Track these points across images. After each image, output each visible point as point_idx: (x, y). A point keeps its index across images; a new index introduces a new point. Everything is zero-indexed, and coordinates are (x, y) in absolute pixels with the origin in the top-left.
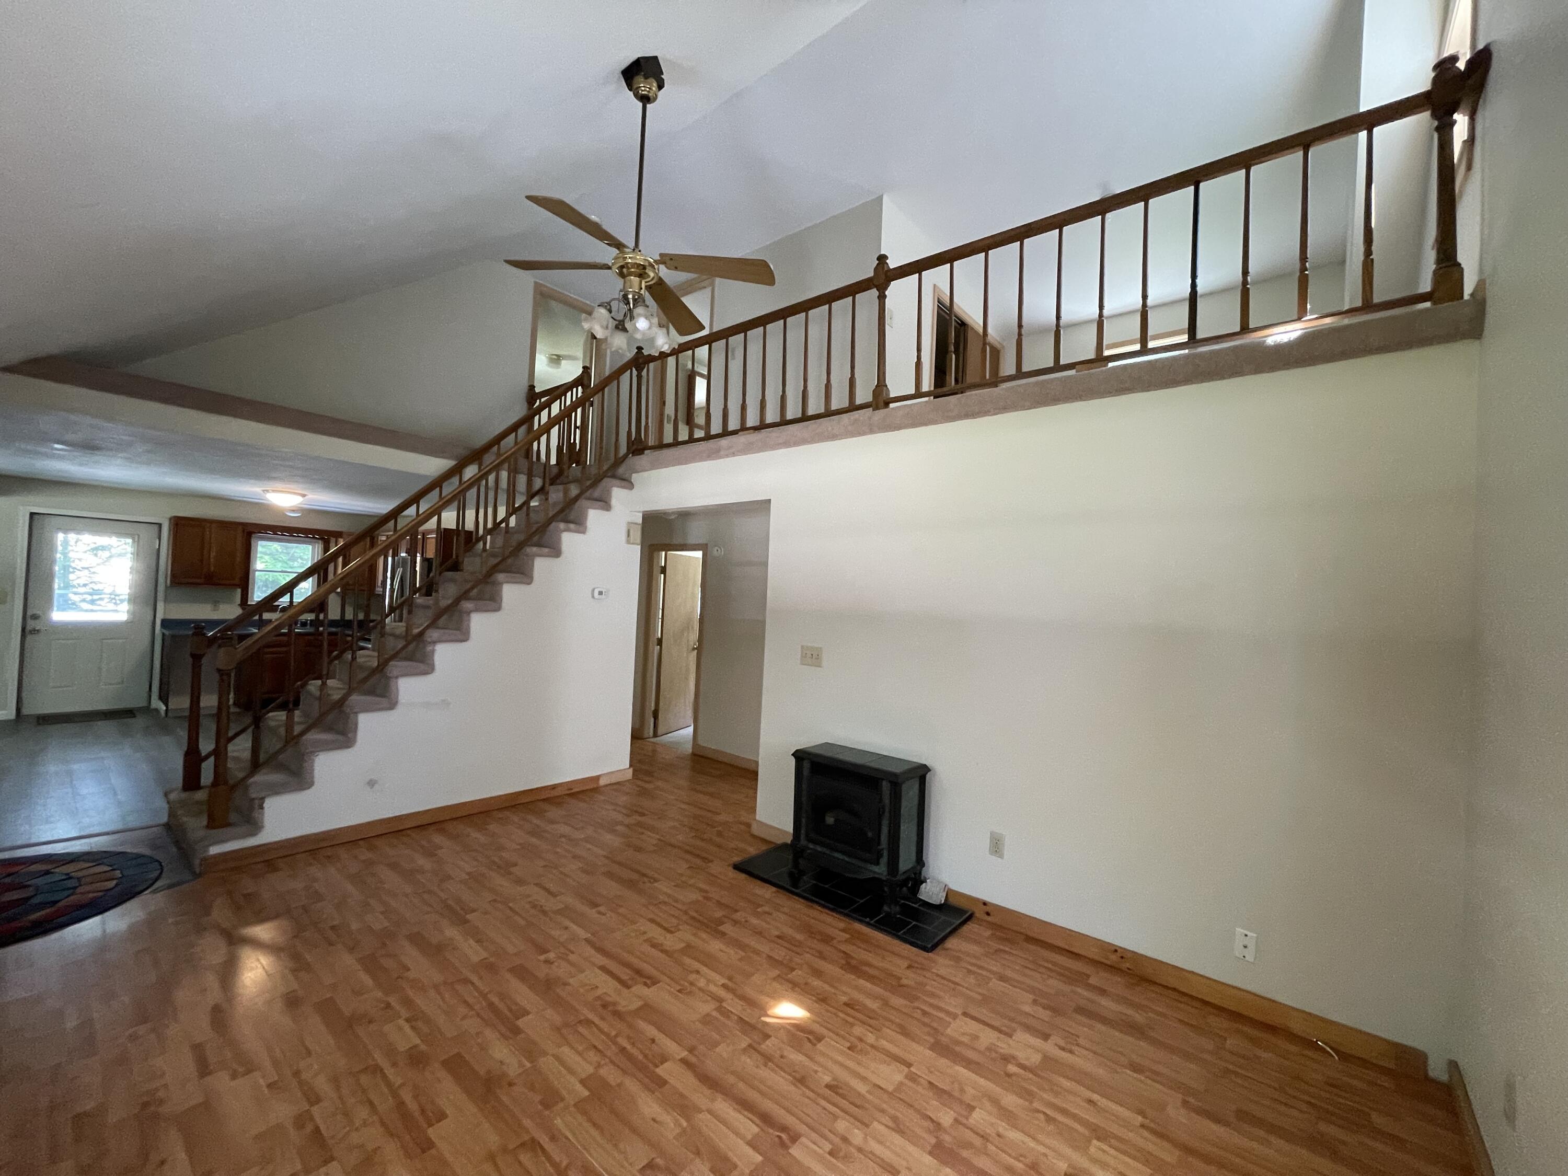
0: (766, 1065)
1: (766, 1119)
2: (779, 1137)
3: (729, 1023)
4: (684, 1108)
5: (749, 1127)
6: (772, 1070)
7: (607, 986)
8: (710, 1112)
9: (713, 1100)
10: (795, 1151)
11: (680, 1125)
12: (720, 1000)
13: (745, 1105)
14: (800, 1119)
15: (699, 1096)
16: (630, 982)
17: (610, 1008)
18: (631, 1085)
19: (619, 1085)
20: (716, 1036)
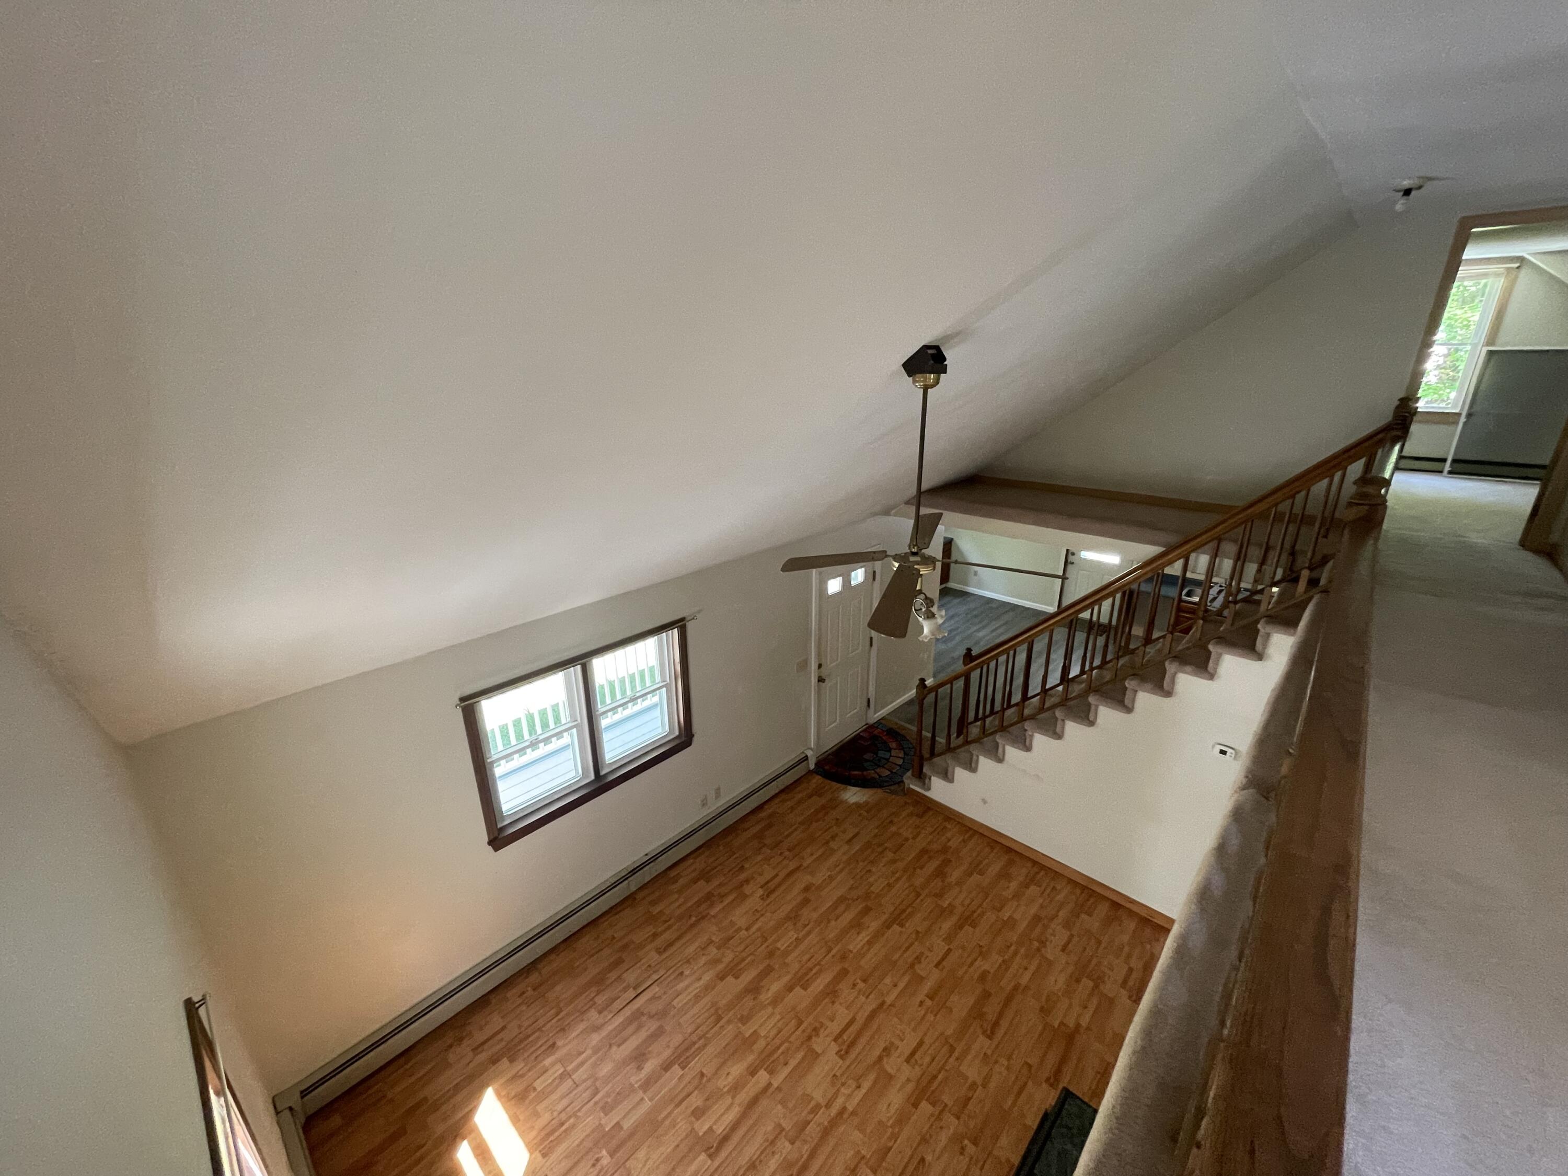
0: (766, 1140)
1: (725, 1139)
2: (712, 1147)
3: (806, 1112)
4: (736, 1088)
5: (720, 1129)
6: (761, 1145)
7: (835, 1027)
8: (732, 1104)
9: (739, 1105)
10: (703, 1156)
11: (724, 1087)
12: (828, 1106)
13: (735, 1127)
14: (723, 1162)
15: (744, 1096)
16: (840, 1040)
17: (814, 1033)
18: (751, 1058)
19: (752, 1051)
20: (790, 1105)
